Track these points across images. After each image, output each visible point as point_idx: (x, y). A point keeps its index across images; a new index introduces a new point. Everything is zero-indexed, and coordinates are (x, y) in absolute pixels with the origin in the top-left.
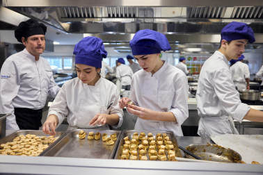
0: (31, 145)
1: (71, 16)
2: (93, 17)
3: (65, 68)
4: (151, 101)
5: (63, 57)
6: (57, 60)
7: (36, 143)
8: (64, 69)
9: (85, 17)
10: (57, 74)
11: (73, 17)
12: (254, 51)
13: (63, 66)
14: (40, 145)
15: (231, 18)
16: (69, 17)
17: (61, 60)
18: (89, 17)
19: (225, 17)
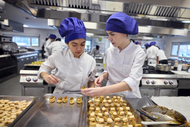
0: (4, 110)
1: (39, 3)
2: (57, 5)
3: (33, 45)
4: (117, 72)
5: (31, 37)
6: (26, 39)
7: (10, 109)
8: (31, 46)
9: (50, 5)
10: (26, 49)
11: (40, 4)
12: (160, 39)
13: (31, 43)
14: (14, 111)
15: (154, 15)
16: (37, 3)
17: (29, 39)
18: (53, 5)
19: (150, 14)
